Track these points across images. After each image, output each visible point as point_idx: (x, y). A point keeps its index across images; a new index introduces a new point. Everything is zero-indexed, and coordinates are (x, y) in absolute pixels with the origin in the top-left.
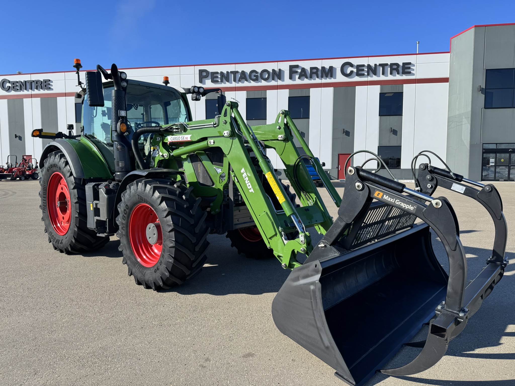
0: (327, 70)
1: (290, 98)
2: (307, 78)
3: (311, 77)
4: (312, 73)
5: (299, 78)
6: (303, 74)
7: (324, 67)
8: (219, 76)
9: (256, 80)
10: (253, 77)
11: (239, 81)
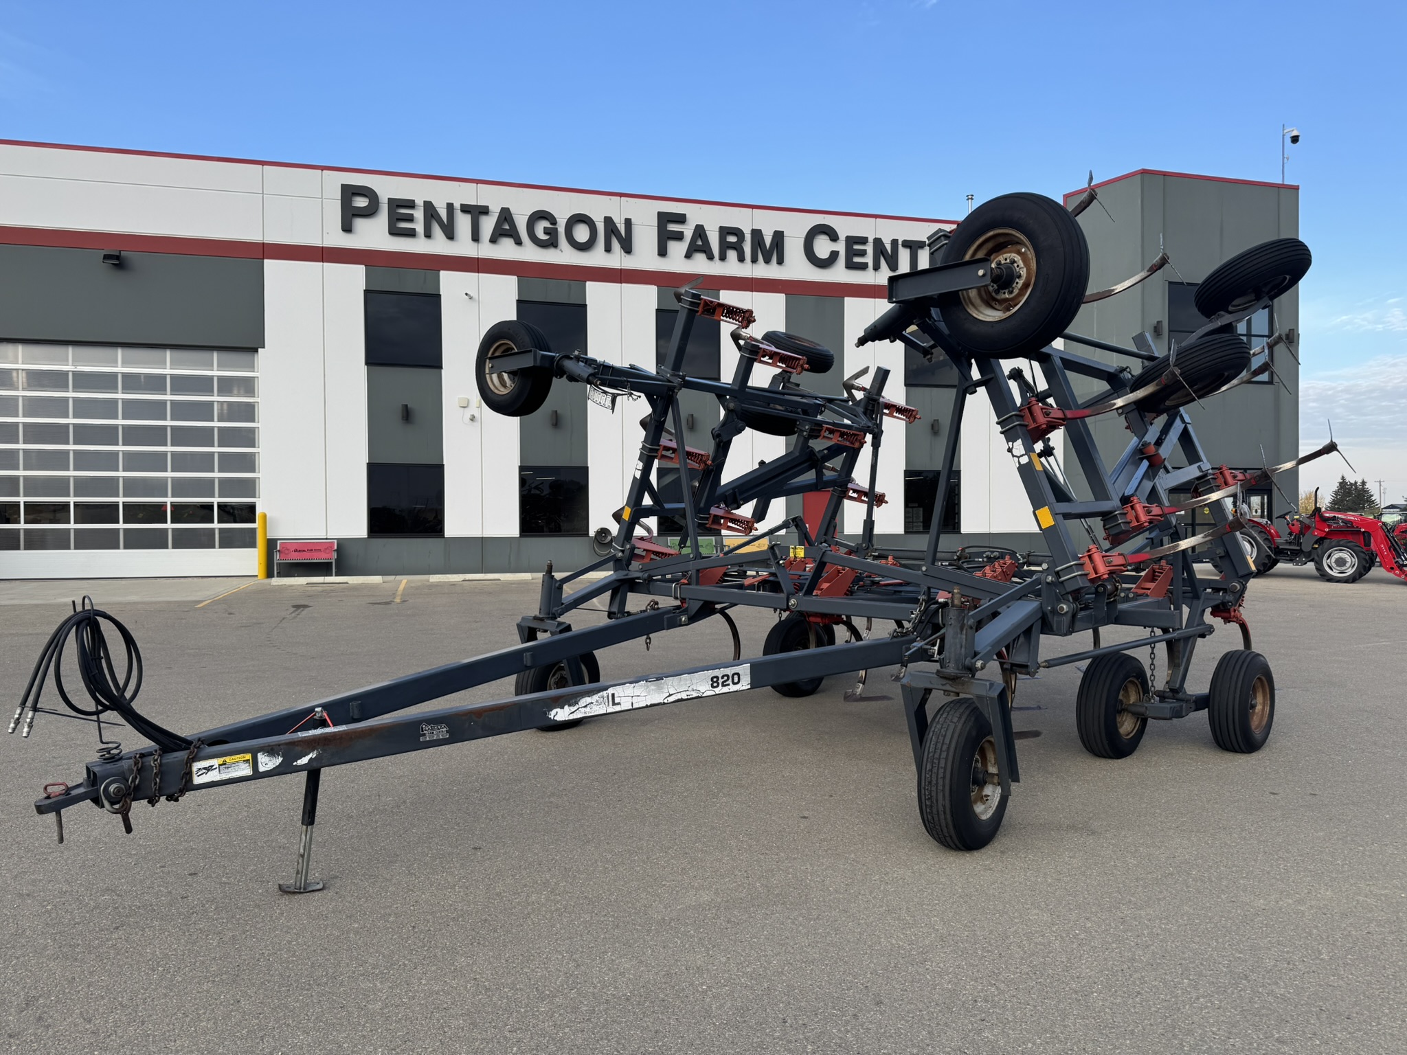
0: (768, 240)
1: (660, 313)
2: (710, 257)
3: (722, 257)
4: (725, 247)
5: (688, 256)
6: (699, 244)
7: (759, 230)
8: (419, 214)
9: (552, 243)
10: (541, 235)
11: (493, 240)
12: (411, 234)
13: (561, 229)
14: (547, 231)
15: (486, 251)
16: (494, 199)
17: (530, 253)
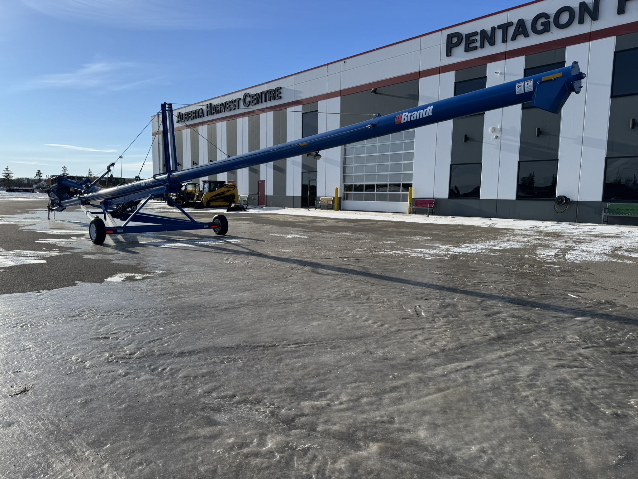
1: (617, 54)
8: (478, 38)
9: (546, 29)
10: (540, 27)
11: (514, 38)
12: (475, 48)
13: (551, 20)
14: (542, 24)
15: (512, 46)
16: (514, 17)
17: (534, 40)
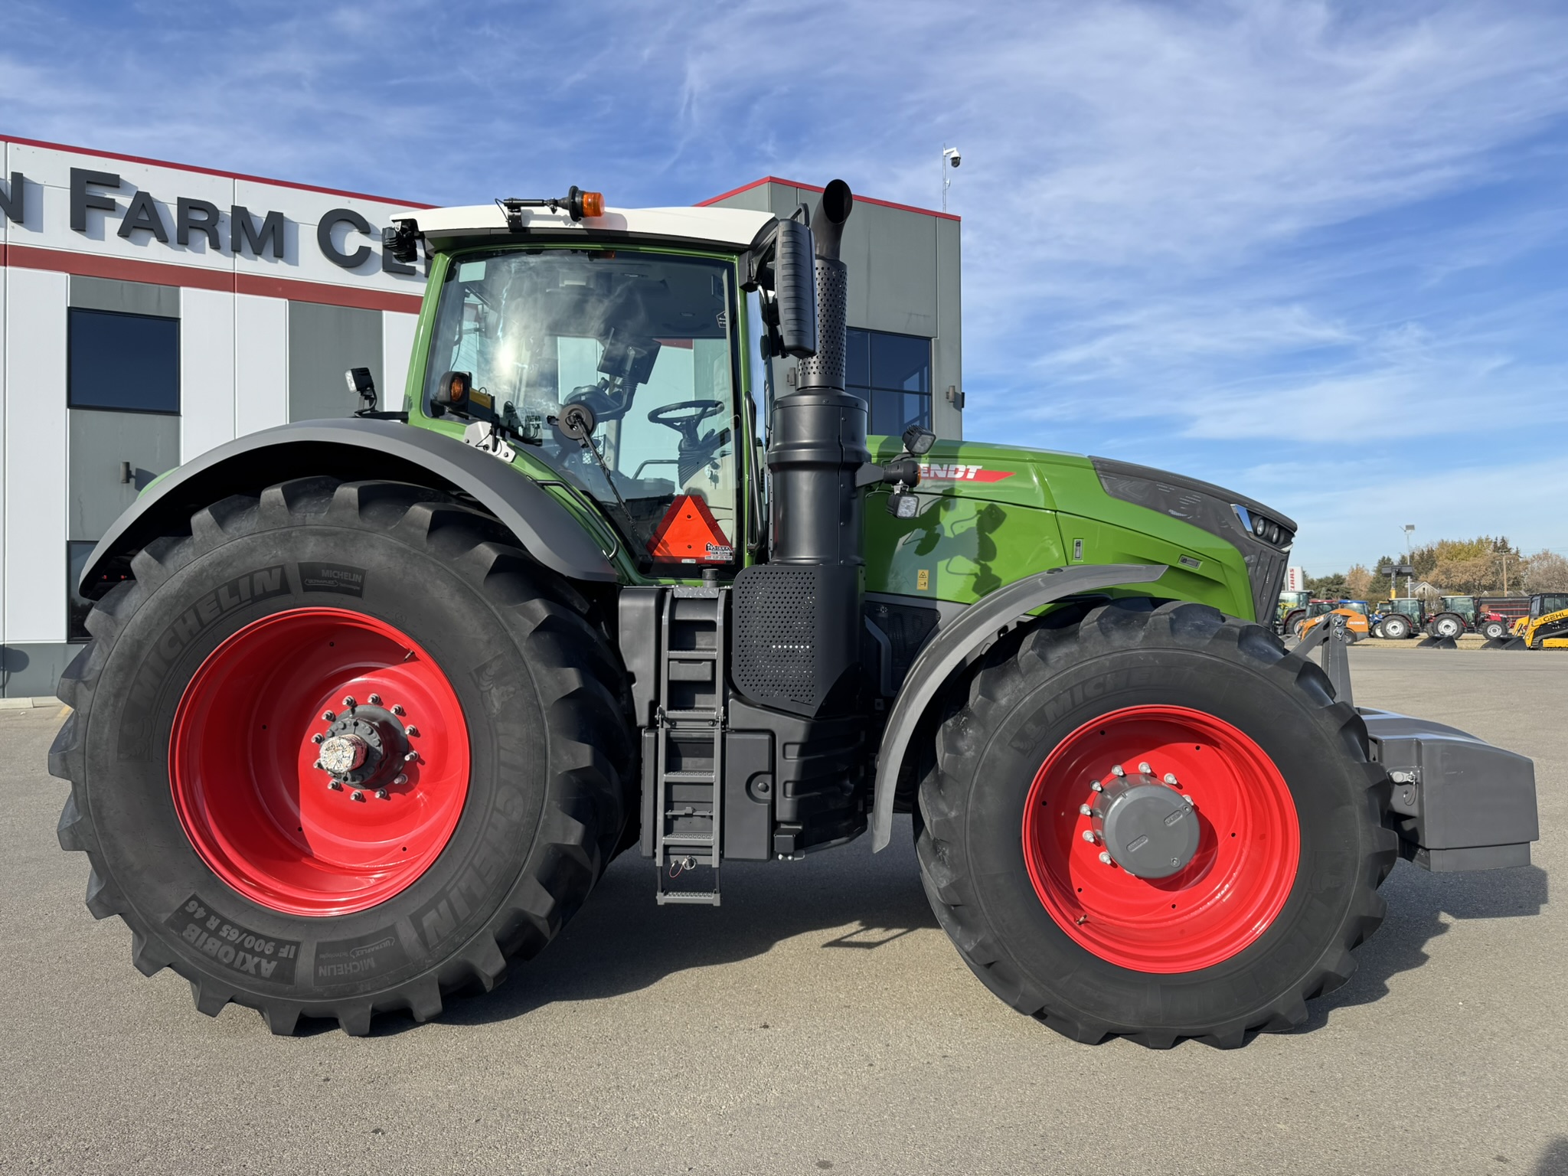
0: (259, 227)
1: (74, 314)
2: (163, 239)
3: (183, 241)
4: (186, 224)
5: (124, 233)
6: (144, 220)
7: (245, 209)
